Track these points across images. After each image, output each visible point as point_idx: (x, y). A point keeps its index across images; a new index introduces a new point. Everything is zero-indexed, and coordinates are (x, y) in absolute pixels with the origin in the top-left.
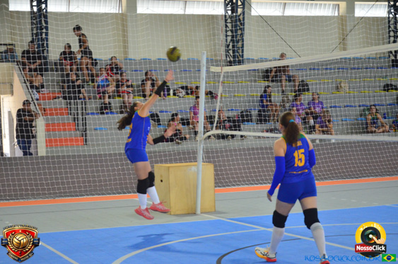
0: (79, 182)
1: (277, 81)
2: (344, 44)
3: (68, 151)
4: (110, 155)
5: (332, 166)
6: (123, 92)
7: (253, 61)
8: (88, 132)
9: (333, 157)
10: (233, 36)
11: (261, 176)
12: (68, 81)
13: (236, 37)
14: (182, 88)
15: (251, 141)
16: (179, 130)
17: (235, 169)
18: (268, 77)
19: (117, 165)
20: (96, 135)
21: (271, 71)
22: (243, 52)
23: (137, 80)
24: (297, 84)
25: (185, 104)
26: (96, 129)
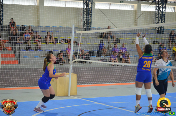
0: (15, 81)
1: (106, 38)
2: (136, 23)
3: (11, 67)
4: (30, 69)
5: (130, 76)
6: (37, 41)
7: (95, 29)
8: (20, 58)
9: (130, 72)
10: (87, 18)
11: (98, 80)
12: (12, 35)
13: (88, 18)
14: (64, 40)
15: (94, 64)
16: (62, 59)
17: (86, 77)
18: (102, 36)
19: (33, 73)
20: (24, 60)
21: (103, 33)
22: (91, 24)
23: (43, 36)
24: (115, 39)
25: (64, 47)
26: (24, 57)
